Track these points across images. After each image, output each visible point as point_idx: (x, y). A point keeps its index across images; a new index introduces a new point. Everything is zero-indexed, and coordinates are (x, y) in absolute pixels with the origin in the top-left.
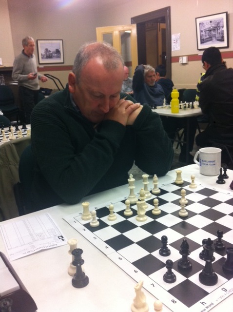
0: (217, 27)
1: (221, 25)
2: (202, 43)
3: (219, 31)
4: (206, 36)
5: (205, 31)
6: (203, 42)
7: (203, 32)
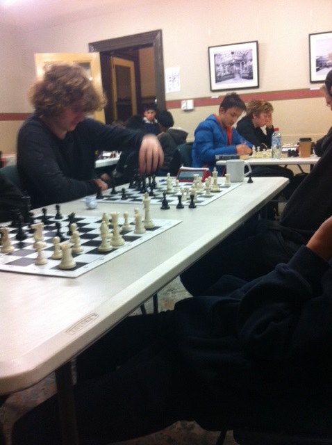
0: (241, 60)
1: (248, 57)
2: (217, 81)
3: (245, 65)
4: (224, 72)
5: (223, 66)
6: (219, 80)
7: (221, 66)
